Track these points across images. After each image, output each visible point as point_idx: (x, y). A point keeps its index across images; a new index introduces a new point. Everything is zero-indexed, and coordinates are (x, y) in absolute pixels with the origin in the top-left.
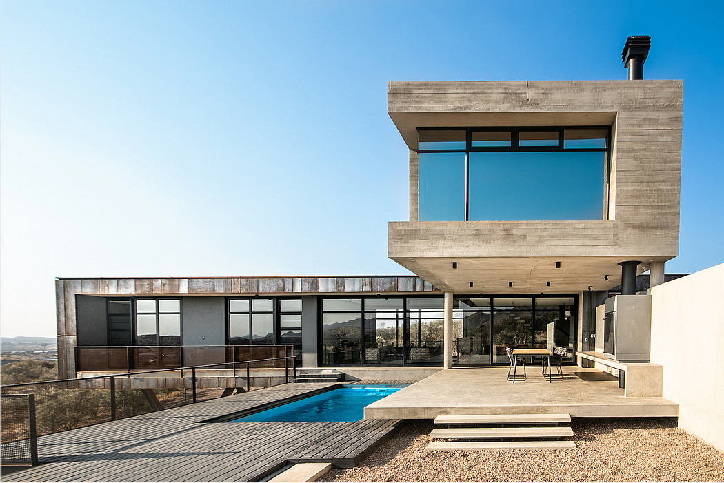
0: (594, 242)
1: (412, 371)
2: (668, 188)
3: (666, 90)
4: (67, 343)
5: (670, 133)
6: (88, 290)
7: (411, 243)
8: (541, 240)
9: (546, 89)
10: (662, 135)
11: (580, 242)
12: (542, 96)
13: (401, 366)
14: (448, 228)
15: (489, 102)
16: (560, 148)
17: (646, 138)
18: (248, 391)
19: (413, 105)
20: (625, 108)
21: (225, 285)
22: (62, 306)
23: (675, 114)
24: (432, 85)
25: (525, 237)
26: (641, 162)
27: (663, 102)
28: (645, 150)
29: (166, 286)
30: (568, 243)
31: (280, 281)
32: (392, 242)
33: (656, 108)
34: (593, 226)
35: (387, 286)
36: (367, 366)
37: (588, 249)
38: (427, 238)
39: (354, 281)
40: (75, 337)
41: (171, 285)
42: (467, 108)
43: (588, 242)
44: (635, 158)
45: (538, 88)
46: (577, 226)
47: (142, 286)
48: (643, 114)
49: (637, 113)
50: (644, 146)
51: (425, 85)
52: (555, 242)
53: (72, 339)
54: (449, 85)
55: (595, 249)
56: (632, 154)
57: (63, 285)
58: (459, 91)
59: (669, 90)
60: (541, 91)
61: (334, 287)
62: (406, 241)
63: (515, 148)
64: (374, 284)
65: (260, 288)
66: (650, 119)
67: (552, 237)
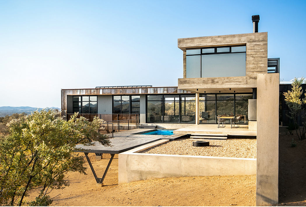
0: (240, 83)
1: (183, 125)
2: (263, 66)
3: (262, 35)
4: (64, 112)
5: (264, 48)
6: (71, 93)
7: (185, 85)
8: (223, 83)
9: (224, 38)
10: (261, 49)
11: (235, 83)
12: (223, 40)
13: (178, 123)
14: (195, 80)
15: (207, 42)
16: (230, 52)
17: (256, 51)
18: (119, 131)
19: (185, 45)
20: (249, 42)
21: (115, 91)
22: (63, 99)
23: (265, 43)
24: (190, 39)
25: (218, 82)
26: (254, 58)
27: (261, 39)
28: (255, 54)
29: (95, 92)
30: (231, 84)
31: (134, 89)
32: (179, 84)
33: (259, 41)
34: (239, 78)
35: (173, 91)
36: (165, 123)
37: (238, 85)
38: (189, 83)
39: (161, 89)
40: (67, 110)
41: (97, 92)
42: (200, 45)
43: (238, 83)
44: (252, 57)
45: (221, 37)
46: (234, 78)
47: (87, 92)
48: (255, 43)
49: (253, 43)
50: (255, 53)
51: (188, 39)
52: (227, 83)
53: (66, 111)
54: (195, 38)
55: (240, 85)
56: (251, 56)
57: (63, 91)
58: (198, 40)
59: (263, 35)
60: (222, 38)
61: (153, 92)
62: (183, 84)
63: (216, 53)
64: (168, 90)
65: (127, 92)
66: (257, 45)
67: (226, 82)
